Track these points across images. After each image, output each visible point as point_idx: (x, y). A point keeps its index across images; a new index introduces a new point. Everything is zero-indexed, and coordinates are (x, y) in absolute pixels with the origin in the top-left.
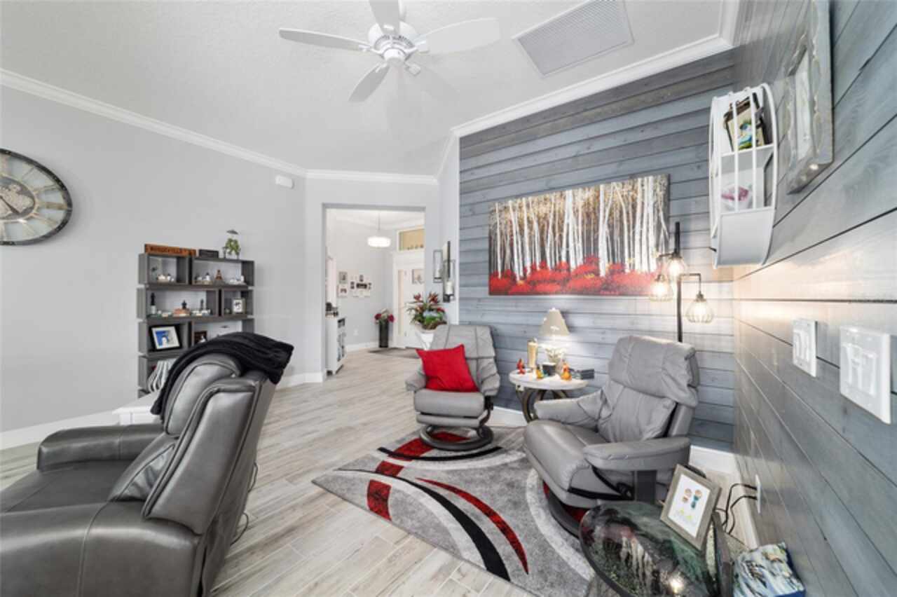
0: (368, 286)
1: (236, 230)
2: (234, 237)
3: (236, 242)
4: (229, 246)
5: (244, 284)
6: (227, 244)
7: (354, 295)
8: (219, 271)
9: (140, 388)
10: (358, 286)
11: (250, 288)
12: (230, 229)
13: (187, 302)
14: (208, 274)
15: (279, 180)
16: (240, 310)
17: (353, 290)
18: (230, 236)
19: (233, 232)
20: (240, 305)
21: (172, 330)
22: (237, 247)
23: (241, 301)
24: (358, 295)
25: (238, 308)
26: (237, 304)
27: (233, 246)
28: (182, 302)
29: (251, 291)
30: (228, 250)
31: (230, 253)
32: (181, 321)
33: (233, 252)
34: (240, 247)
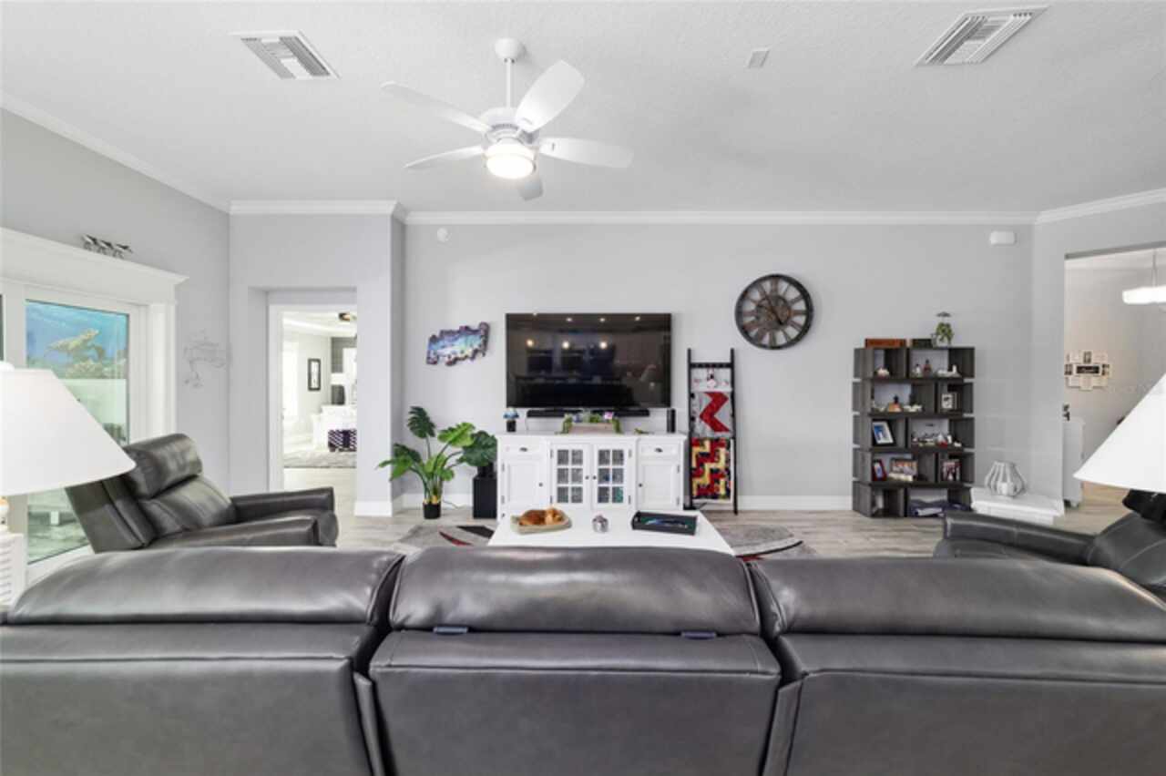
0: (1101, 369)
1: (947, 311)
2: (946, 320)
3: (948, 326)
4: (940, 331)
5: (958, 375)
6: (938, 329)
7: (1071, 384)
8: (927, 362)
9: (854, 479)
10: (1080, 370)
11: (967, 380)
12: (941, 311)
13: (899, 396)
14: (918, 365)
15: (994, 238)
16: (950, 407)
17: (1070, 377)
18: (941, 320)
19: (946, 315)
20: (950, 401)
21: (885, 425)
22: (950, 331)
23: (950, 396)
24: (1081, 384)
25: (947, 403)
26: (947, 399)
27: (945, 330)
28: (894, 396)
29: (971, 384)
30: (940, 337)
31: (942, 340)
32: (892, 418)
33: (946, 339)
34: (953, 331)
